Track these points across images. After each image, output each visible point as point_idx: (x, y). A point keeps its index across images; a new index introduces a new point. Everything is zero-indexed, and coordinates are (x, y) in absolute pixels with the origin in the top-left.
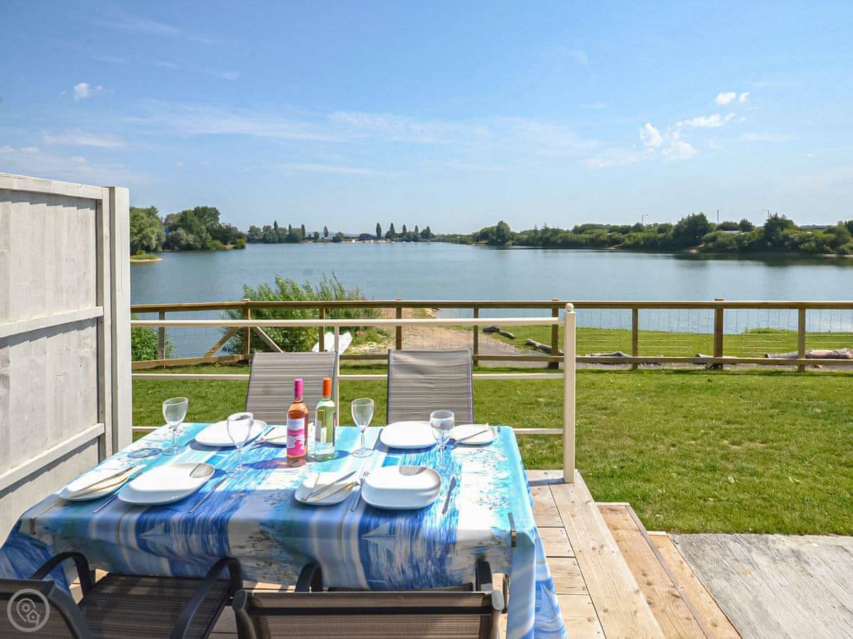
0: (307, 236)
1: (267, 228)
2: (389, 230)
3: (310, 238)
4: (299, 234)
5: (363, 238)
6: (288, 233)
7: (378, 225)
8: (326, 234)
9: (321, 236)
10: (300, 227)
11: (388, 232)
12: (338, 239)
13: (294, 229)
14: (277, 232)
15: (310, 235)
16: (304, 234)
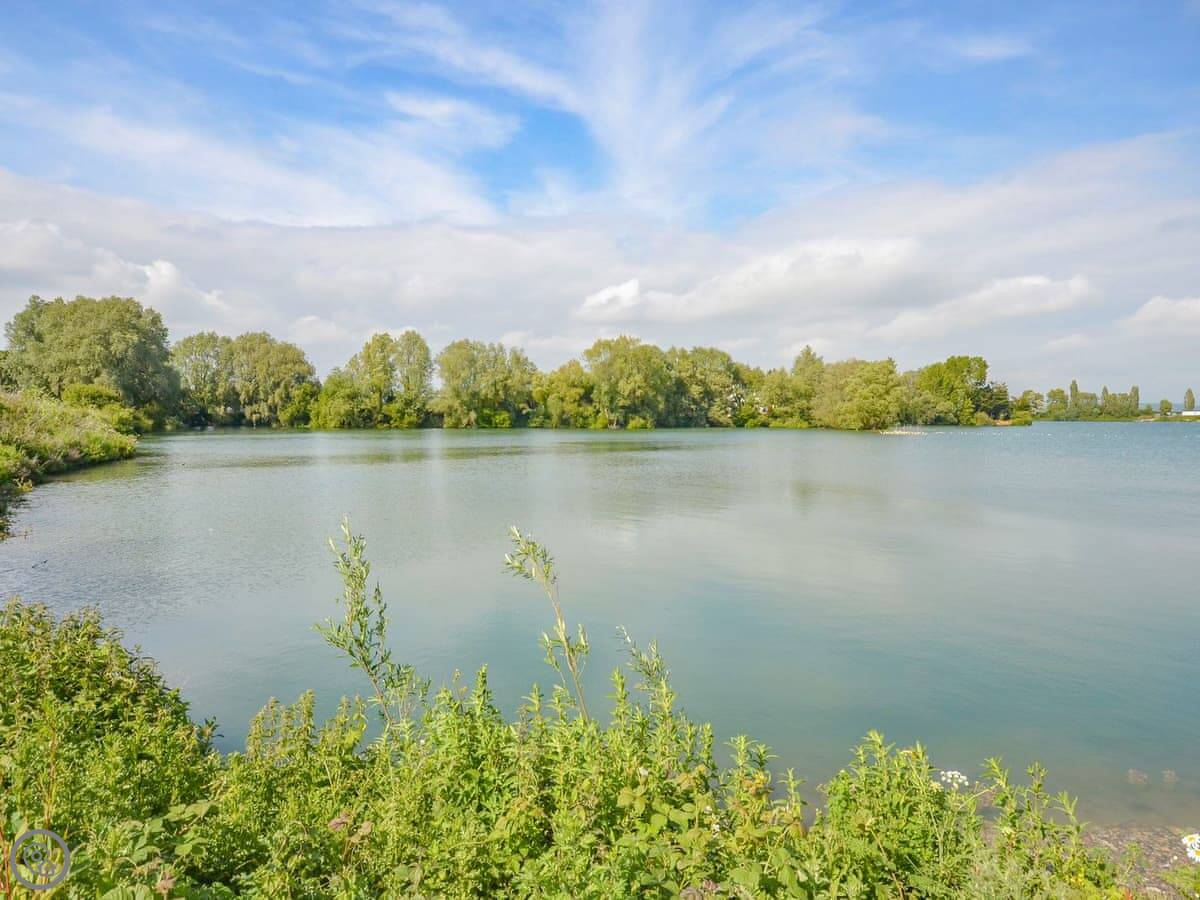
1: (1056, 395)
3: (1147, 413)
4: (1127, 404)
10: (1129, 392)
13: (1113, 394)
15: (1147, 406)
16: (1136, 405)
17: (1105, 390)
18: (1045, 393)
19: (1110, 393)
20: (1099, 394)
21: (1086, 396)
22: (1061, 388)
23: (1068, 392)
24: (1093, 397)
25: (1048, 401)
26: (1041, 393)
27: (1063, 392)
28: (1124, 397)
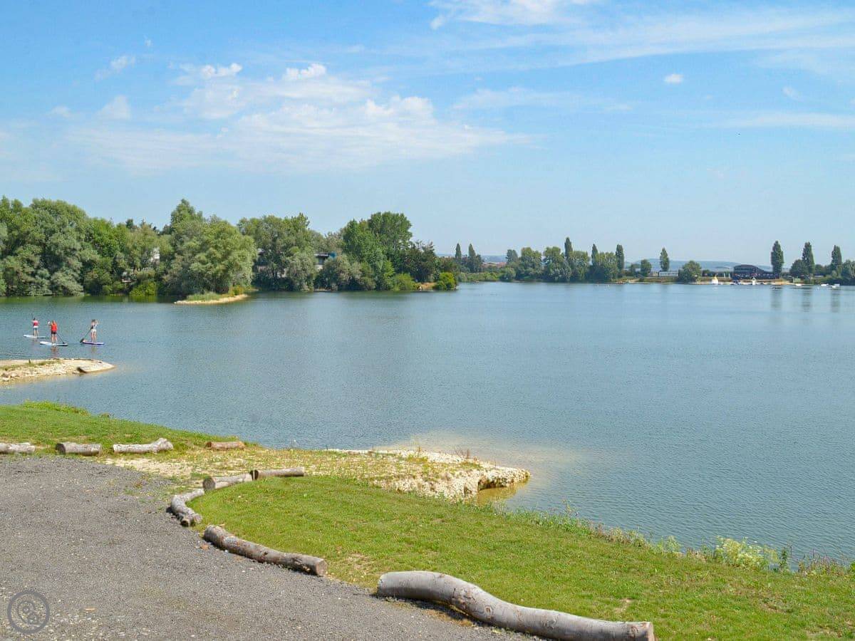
0: (626, 268)
1: (552, 253)
2: (800, 257)
3: (632, 273)
4: (612, 263)
5: (742, 273)
6: (591, 263)
7: (777, 247)
8: (665, 264)
9: (656, 269)
10: (614, 251)
11: (797, 262)
12: (688, 275)
13: (602, 254)
14: (570, 262)
15: (633, 267)
16: (620, 265)
17: (594, 249)
18: (542, 250)
19: (599, 252)
20: (590, 255)
21: (578, 254)
22: (558, 246)
23: (563, 251)
24: (584, 256)
25: (545, 260)
26: (539, 251)
27: (558, 250)
28: (610, 255)
